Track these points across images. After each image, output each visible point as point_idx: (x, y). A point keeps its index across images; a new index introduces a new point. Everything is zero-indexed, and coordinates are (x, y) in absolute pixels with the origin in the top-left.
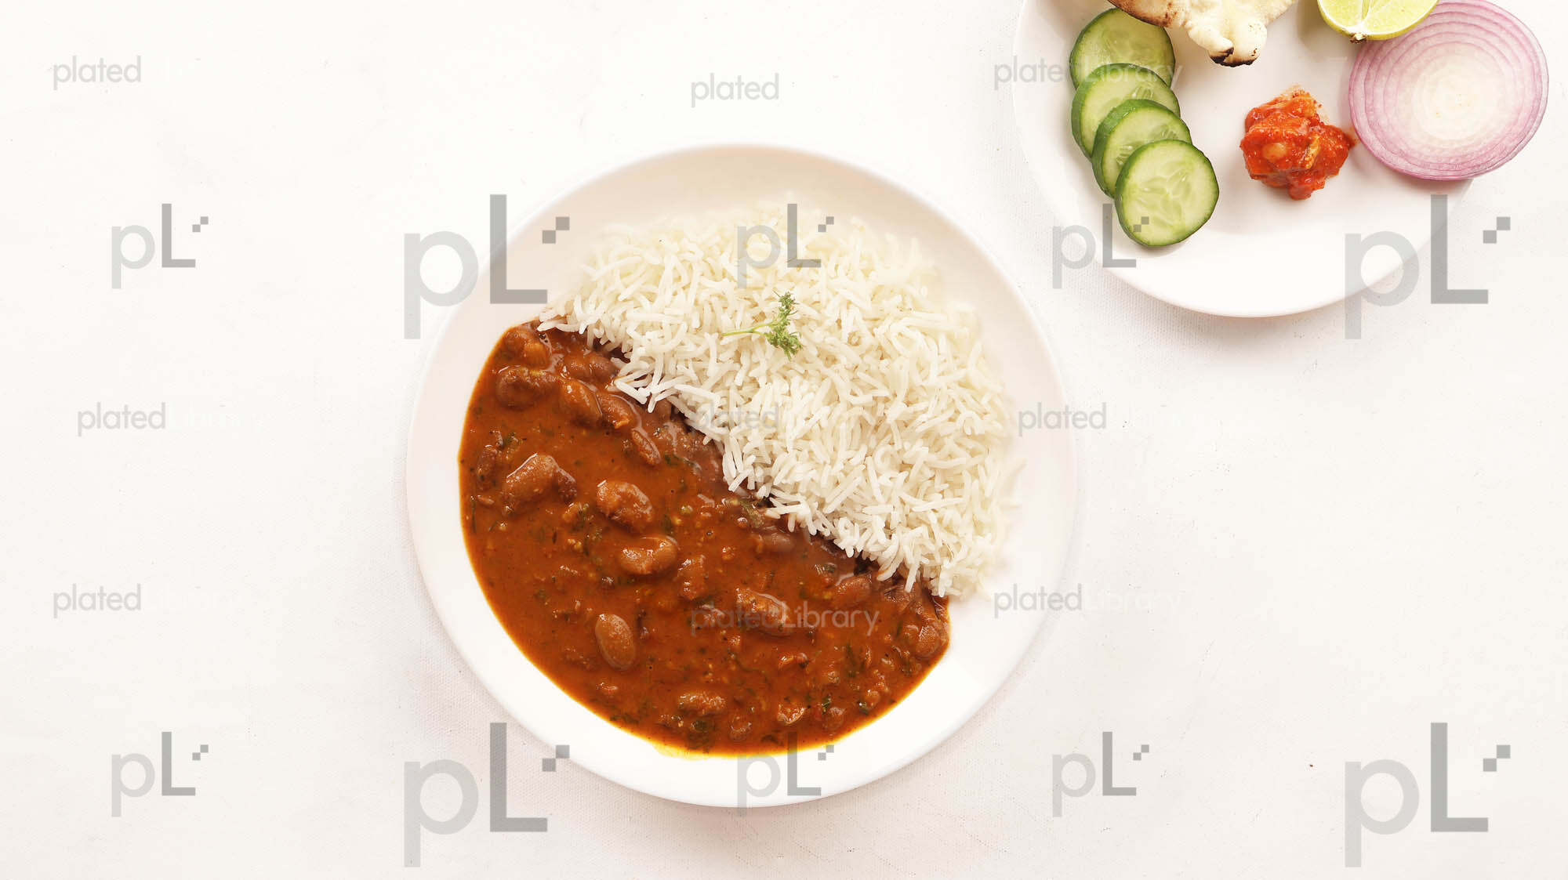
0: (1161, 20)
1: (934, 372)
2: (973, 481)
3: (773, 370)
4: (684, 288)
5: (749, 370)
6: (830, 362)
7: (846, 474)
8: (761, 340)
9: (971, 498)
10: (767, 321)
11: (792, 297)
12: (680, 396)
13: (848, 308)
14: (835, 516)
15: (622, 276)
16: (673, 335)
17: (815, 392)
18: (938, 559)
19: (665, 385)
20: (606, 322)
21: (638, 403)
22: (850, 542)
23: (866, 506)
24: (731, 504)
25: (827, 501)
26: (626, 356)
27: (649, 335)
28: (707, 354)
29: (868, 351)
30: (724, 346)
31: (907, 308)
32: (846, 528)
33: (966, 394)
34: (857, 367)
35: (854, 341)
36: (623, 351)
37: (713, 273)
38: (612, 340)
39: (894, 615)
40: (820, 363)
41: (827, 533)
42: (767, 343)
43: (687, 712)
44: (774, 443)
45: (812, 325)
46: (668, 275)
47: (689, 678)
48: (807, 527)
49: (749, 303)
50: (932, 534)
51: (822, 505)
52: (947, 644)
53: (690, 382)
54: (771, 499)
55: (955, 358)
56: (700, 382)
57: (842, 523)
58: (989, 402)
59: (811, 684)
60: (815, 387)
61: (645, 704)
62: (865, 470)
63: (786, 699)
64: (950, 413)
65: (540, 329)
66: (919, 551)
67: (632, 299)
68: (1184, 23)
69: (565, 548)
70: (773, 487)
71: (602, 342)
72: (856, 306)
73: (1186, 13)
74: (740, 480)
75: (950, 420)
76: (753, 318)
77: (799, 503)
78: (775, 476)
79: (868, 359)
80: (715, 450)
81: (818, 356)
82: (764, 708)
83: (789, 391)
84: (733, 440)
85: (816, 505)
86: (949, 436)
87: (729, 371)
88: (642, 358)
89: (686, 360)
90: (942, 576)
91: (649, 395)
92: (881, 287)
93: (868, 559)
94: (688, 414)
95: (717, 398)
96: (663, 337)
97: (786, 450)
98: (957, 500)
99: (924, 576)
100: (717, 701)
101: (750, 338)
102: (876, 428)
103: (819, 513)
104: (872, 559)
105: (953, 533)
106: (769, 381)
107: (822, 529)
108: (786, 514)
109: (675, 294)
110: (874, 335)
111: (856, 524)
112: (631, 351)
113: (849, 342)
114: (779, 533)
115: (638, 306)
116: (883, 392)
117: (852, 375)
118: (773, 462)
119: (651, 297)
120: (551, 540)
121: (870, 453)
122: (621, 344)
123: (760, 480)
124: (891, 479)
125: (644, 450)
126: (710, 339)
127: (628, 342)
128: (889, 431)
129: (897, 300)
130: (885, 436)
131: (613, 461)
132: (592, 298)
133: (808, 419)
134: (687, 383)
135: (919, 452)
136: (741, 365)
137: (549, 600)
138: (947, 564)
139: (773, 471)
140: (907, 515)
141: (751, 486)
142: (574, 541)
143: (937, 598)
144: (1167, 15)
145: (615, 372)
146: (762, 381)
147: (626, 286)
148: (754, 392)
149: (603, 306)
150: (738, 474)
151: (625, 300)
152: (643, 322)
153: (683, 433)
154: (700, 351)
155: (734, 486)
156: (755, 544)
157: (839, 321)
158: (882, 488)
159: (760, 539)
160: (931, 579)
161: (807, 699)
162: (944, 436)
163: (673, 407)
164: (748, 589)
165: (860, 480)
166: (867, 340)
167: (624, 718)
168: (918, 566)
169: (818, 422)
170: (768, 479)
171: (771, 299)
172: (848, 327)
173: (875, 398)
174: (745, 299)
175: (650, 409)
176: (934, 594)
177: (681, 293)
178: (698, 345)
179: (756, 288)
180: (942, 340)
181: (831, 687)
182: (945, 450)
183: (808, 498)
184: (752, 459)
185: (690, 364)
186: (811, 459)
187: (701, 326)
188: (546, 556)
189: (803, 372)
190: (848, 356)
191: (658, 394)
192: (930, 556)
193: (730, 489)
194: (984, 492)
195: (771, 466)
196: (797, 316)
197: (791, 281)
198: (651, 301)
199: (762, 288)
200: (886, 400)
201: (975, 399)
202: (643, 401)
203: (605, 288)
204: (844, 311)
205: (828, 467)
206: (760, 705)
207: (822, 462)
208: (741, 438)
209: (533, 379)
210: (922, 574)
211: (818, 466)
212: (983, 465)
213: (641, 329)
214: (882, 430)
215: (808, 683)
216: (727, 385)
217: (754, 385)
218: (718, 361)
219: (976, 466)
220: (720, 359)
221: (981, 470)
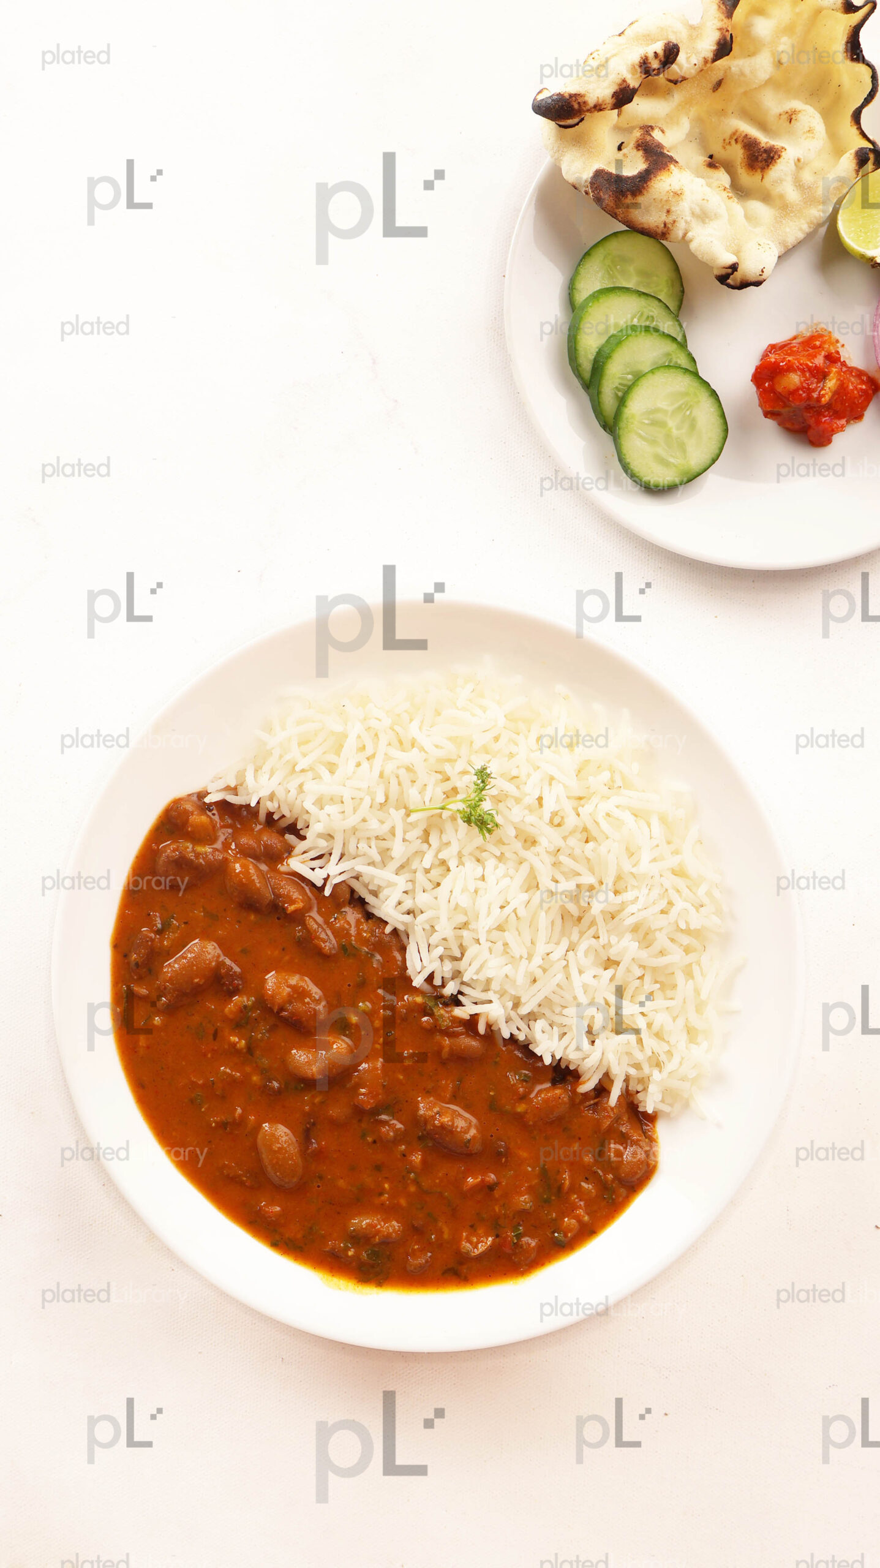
1: (645, 857)
2: (687, 981)
3: (465, 852)
4: (368, 759)
5: (439, 851)
6: (529, 844)
7: (545, 971)
8: (453, 818)
9: (684, 1001)
10: (460, 797)
11: (488, 771)
12: (360, 878)
13: (550, 784)
14: (531, 1017)
15: (299, 744)
16: (355, 810)
17: (511, 878)
18: (646, 1070)
19: (345, 865)
20: (280, 794)
21: (313, 885)
22: (547, 1047)
23: (566, 1007)
24: (415, 1003)
25: (523, 1000)
26: (302, 833)
27: (328, 809)
28: (392, 832)
29: (572, 833)
30: (411, 824)
31: (616, 786)
32: (543, 1032)
33: (680, 883)
34: (558, 850)
35: (556, 822)
36: (299, 827)
37: (401, 743)
38: (287, 814)
39: (596, 1133)
40: (518, 845)
41: (521, 1037)
42: (460, 821)
43: (359, 1239)
44: (465, 933)
45: (510, 802)
46: (351, 743)
47: (362, 1200)
48: (500, 1029)
49: (439, 776)
50: (640, 1042)
51: (516, 1005)
52: (655, 1167)
53: (372, 863)
54: (460, 997)
55: (669, 843)
56: (383, 862)
57: (539, 1025)
58: (706, 894)
59: (500, 1210)
60: (511, 872)
61: (311, 1228)
62: (566, 967)
63: (472, 1226)
64: (663, 904)
65: (207, 800)
66: (625, 1060)
67: (311, 769)
69: (226, 1047)
70: (463, 983)
71: (276, 817)
72: (560, 782)
74: (425, 974)
75: (662, 912)
76: (444, 793)
77: (490, 1002)
78: (466, 970)
79: (572, 842)
80: (398, 940)
81: (516, 838)
82: (446, 1236)
83: (483, 876)
84: (418, 929)
85: (510, 1004)
86: (660, 929)
87: (417, 852)
88: (320, 836)
89: (369, 838)
90: (652, 1088)
91: (325, 876)
92: (587, 761)
93: (567, 1067)
94: (369, 899)
95: (401, 882)
96: (343, 812)
97: (478, 941)
98: (669, 1003)
99: (630, 1088)
100: (393, 1227)
101: (440, 816)
102: (580, 919)
103: (513, 1014)
104: (572, 1068)
105: (663, 1040)
106: (461, 863)
107: (515, 1032)
108: (476, 1014)
109: (358, 765)
110: (578, 815)
111: (554, 1027)
112: (308, 827)
113: (551, 821)
114: (468, 1035)
115: (317, 777)
116: (588, 879)
117: (553, 859)
118: (463, 955)
119: (332, 768)
120: (211, 1037)
121: (572, 948)
122: (297, 819)
123: (448, 975)
124: (594, 977)
125: (319, 938)
126: (396, 816)
127: (305, 817)
128: (593, 923)
129: (605, 776)
130: (589, 928)
131: (283, 950)
132: (266, 768)
133: (502, 907)
134: (369, 864)
135: (627, 947)
136: (430, 845)
137: (206, 1106)
138: (656, 1076)
139: (462, 965)
141: (437, 982)
142: (237, 1039)
143: (645, 1114)
145: (289, 850)
146: (452, 864)
147: (304, 755)
148: (443, 876)
149: (278, 776)
150: (423, 967)
151: (303, 771)
152: (322, 795)
153: (362, 920)
154: (386, 827)
155: (418, 981)
156: (441, 1048)
157: (540, 799)
158: (585, 988)
159: (447, 1041)
160: (638, 1092)
161: (495, 1226)
162: (656, 930)
163: (352, 891)
164: (432, 1099)
165: (560, 977)
166: (571, 821)
167: (286, 1243)
168: (623, 1077)
169: (515, 911)
170: (457, 974)
171: (465, 773)
172: (550, 805)
173: (578, 886)
174: (436, 772)
175: (327, 892)
176: (640, 1109)
177: (365, 765)
178: (382, 822)
179: (449, 760)
180: (655, 822)
181: (523, 1213)
182: (656, 947)
183: (501, 996)
184: (440, 951)
185: (373, 843)
186: (506, 952)
187: (386, 801)
188: (205, 1055)
189: (498, 854)
190: (549, 838)
192: (637, 1066)
193: (414, 984)
194: (699, 994)
195: (461, 959)
196: (494, 792)
197: (487, 753)
198: (332, 772)
199: (456, 760)
200: (591, 888)
201: (690, 890)
202: (319, 884)
203: (281, 757)
204: (546, 788)
205: (524, 962)
206: (443, 1233)
207: (518, 956)
208: (427, 927)
209: (198, 855)
210: (627, 1086)
211: (514, 961)
212: (699, 964)
213: (320, 803)
214: (586, 921)
215: (497, 1209)
216: (413, 867)
217: (444, 868)
218: (404, 840)
219: (690, 965)
220: (407, 838)
221: (696, 969)
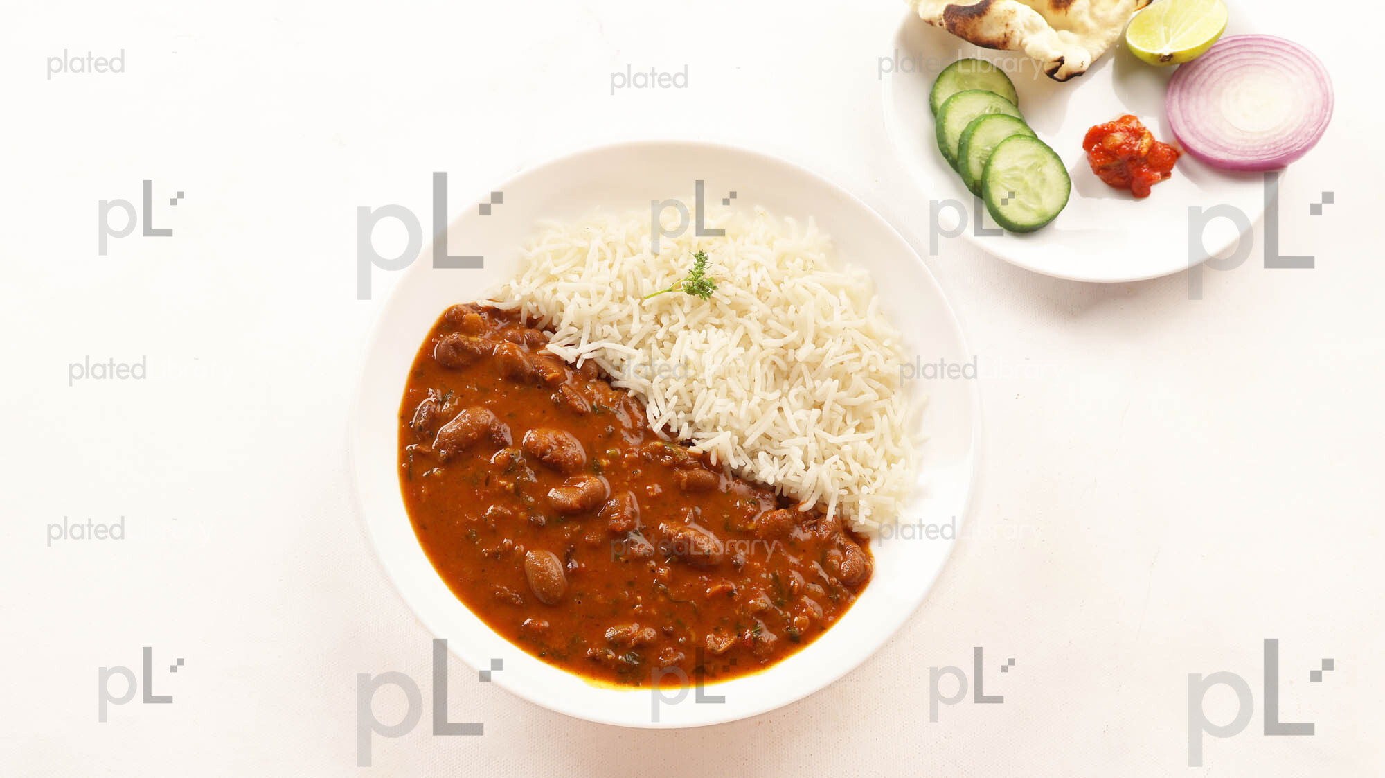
0: (1001, 41)
1: (837, 314)
2: (881, 417)
4: (608, 264)
5: (668, 327)
6: (741, 313)
7: (762, 411)
8: (680, 294)
9: (882, 434)
12: (606, 358)
13: (755, 268)
14: (754, 451)
15: (552, 258)
16: (599, 301)
17: (729, 339)
18: (855, 490)
19: (593, 345)
20: (538, 295)
21: (568, 363)
22: (768, 473)
23: (783, 441)
24: (656, 446)
25: (746, 435)
26: (555, 327)
27: (578, 300)
28: (630, 316)
29: (776, 303)
30: (645, 308)
31: (808, 269)
32: (765, 464)
33: (867, 340)
34: (767, 318)
36: (553, 323)
37: (634, 253)
38: (544, 314)
39: (818, 545)
40: (733, 315)
41: (747, 469)
42: (685, 294)
43: (619, 644)
44: (694, 384)
45: (725, 281)
46: (593, 255)
47: (619, 612)
48: (728, 461)
49: (667, 271)
50: (848, 468)
51: (741, 440)
52: (871, 571)
53: (615, 342)
54: (693, 439)
55: (855, 308)
56: (624, 341)
57: (761, 459)
58: (890, 348)
59: (739, 615)
60: (729, 334)
61: (573, 640)
62: (780, 409)
63: (715, 628)
64: (855, 354)
65: (479, 306)
66: (837, 484)
67: (563, 275)
68: (1021, 42)
69: (497, 489)
70: (695, 429)
71: (535, 318)
72: (763, 266)
73: (1021, 32)
74: (663, 423)
75: (855, 359)
78: (696, 418)
79: (777, 310)
80: (640, 401)
81: (731, 308)
82: (694, 639)
83: (706, 339)
84: (655, 389)
85: (736, 439)
86: (855, 373)
87: (651, 331)
88: (570, 326)
89: (611, 323)
90: (861, 509)
91: (577, 356)
92: (784, 253)
93: (788, 492)
95: (640, 355)
96: (590, 302)
97: (705, 389)
98: (869, 433)
99: (844, 513)
100: (649, 633)
101: (669, 299)
102: (789, 372)
103: (739, 448)
104: (792, 492)
105: (868, 466)
106: (687, 333)
107: (742, 465)
108: (707, 451)
109: (601, 269)
110: (781, 290)
111: (774, 458)
112: (560, 321)
113: (758, 296)
114: (702, 468)
115: (567, 279)
116: (792, 336)
117: (763, 324)
118: (693, 405)
120: (484, 484)
121: (784, 395)
122: (552, 317)
123: (682, 423)
124: (805, 415)
125: (573, 401)
126: (633, 303)
127: (559, 314)
128: (800, 375)
129: (799, 261)
130: (797, 379)
131: (544, 412)
132: (527, 276)
133: (724, 359)
134: (613, 343)
135: (828, 388)
136: (661, 325)
137: (480, 541)
138: (864, 496)
139: (694, 413)
141: (673, 429)
142: (505, 482)
143: (858, 534)
144: (1005, 35)
145: (547, 341)
146: (680, 334)
147: (557, 266)
148: (674, 346)
149: (536, 283)
150: (661, 417)
151: (555, 277)
152: (572, 291)
153: (609, 390)
154: (625, 313)
155: (657, 428)
156: (680, 478)
157: (748, 279)
158: (799, 422)
159: (685, 475)
160: (850, 515)
161: (737, 628)
162: (852, 373)
163: (599, 367)
164: (675, 522)
165: (776, 415)
166: (774, 294)
167: (552, 654)
168: (836, 499)
169: (734, 361)
170: (689, 422)
172: (756, 283)
173: (785, 345)
174: (664, 269)
175: (579, 366)
176: (854, 530)
177: (606, 270)
178: (621, 309)
180: (842, 294)
181: (762, 614)
182: (854, 388)
183: (727, 432)
184: (674, 403)
185: (615, 326)
186: (729, 395)
187: (624, 292)
188: (479, 498)
189: (718, 323)
190: (758, 307)
191: (585, 354)
192: (847, 490)
193: (653, 431)
194: (893, 428)
195: (692, 409)
196: (711, 269)
198: (579, 277)
200: (796, 345)
201: (877, 343)
202: (571, 361)
203: (538, 267)
204: (752, 272)
205: (745, 402)
206: (690, 636)
207: (739, 397)
208: (662, 386)
209: (471, 343)
210: (841, 509)
211: (736, 401)
212: (891, 405)
213: (570, 296)
214: (794, 374)
215: (737, 612)
216: (649, 343)
217: (673, 339)
218: (641, 322)
220: (642, 320)
221: (889, 409)
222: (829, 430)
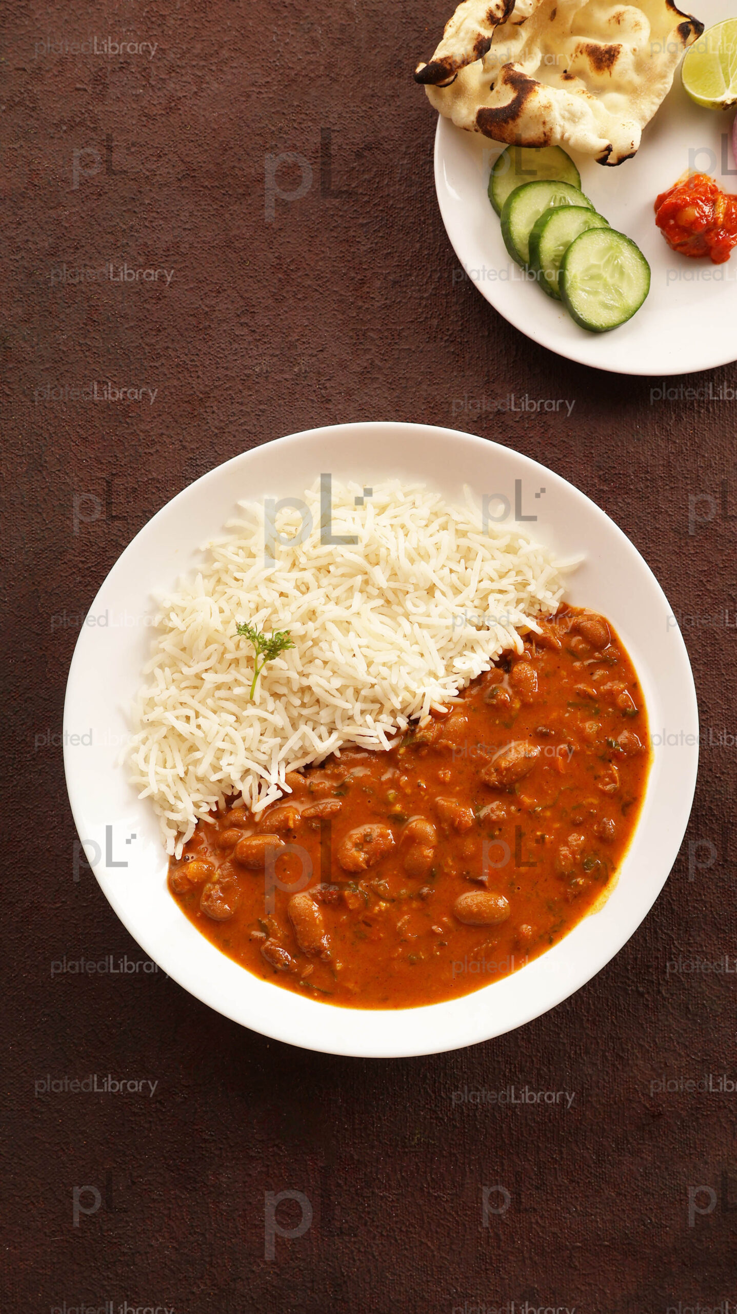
3: (300, 669)
4: (197, 717)
5: (291, 690)
6: (313, 617)
7: (417, 643)
9: (483, 546)
10: (254, 655)
11: (243, 624)
12: (289, 761)
13: (273, 582)
14: (449, 667)
15: (165, 767)
16: (234, 743)
17: (334, 640)
18: (523, 595)
19: (274, 771)
20: (198, 799)
21: (280, 799)
22: (478, 665)
23: (452, 637)
24: (404, 754)
25: (433, 668)
26: (236, 793)
27: (223, 763)
28: (262, 720)
29: (317, 580)
30: (261, 703)
32: (465, 664)
33: (390, 512)
34: (327, 596)
35: (305, 589)
36: (230, 794)
37: (195, 687)
38: (216, 799)
40: (311, 625)
41: (462, 683)
42: (273, 662)
43: (572, 870)
44: (363, 693)
45: (274, 618)
46: (182, 727)
48: (449, 696)
49: (233, 666)
50: (501, 592)
51: (435, 675)
52: (602, 618)
53: (281, 747)
54: (412, 718)
56: (284, 738)
57: (458, 663)
58: (405, 498)
59: (591, 751)
60: (329, 638)
61: (549, 907)
62: (420, 625)
63: (596, 778)
64: (401, 533)
65: (178, 857)
66: (512, 609)
67: (187, 765)
69: (380, 919)
70: (402, 711)
71: (215, 809)
72: (274, 574)
74: (384, 738)
75: (407, 535)
76: (247, 667)
77: (424, 695)
78: (393, 704)
80: (350, 749)
81: (304, 623)
82: (596, 800)
83: (324, 661)
84: (347, 730)
85: (432, 680)
86: (419, 540)
87: (286, 708)
88: (242, 778)
89: (260, 741)
90: (540, 596)
91: (276, 787)
93: (500, 656)
94: (308, 760)
95: (304, 729)
96: (231, 753)
97: (373, 686)
98: (479, 558)
99: (535, 614)
100: (573, 839)
101: (265, 678)
102: (388, 602)
103: (442, 681)
104: (501, 652)
105: (506, 573)
106: (306, 676)
107: (456, 685)
108: (430, 711)
109: (199, 727)
110: (305, 569)
111: (464, 653)
112: (233, 787)
113: (303, 593)
114: (445, 722)
115: (197, 762)
116: (359, 581)
117: (333, 603)
118: (379, 702)
119: (192, 749)
120: (368, 928)
122: (223, 793)
123: (391, 720)
124: (436, 607)
125: (322, 811)
126: (251, 711)
127: (223, 785)
128: (395, 591)
130: (397, 596)
131: (319, 843)
132: (172, 801)
134: (280, 749)
135: (423, 573)
136: (284, 695)
138: (532, 590)
139: (388, 706)
140: (476, 607)
141: (393, 731)
143: (560, 611)
145: (246, 808)
146: (305, 682)
147: (174, 767)
148: (313, 693)
149: (183, 793)
150: (377, 737)
151: (186, 773)
152: (211, 764)
153: (322, 772)
154: (257, 724)
155: (388, 746)
156: (445, 746)
157: (281, 594)
158: (441, 616)
159: (442, 740)
160: (540, 610)
161: (603, 758)
162: (418, 545)
163: (297, 771)
164: (483, 769)
165: (425, 633)
166: (308, 576)
167: (554, 933)
168: (524, 616)
169: (360, 647)
170: (393, 713)
171: (238, 647)
172: (289, 588)
173: (361, 591)
174: (228, 667)
176: (554, 612)
177: (201, 721)
178: (251, 726)
179: (223, 654)
181: (601, 731)
182: (432, 550)
183: (423, 684)
184: (369, 719)
185: (264, 738)
186: (390, 667)
187: (234, 715)
189: (312, 643)
190: (314, 599)
191: (279, 779)
192: (519, 601)
193: (388, 750)
195: (383, 705)
196: (260, 627)
197: (229, 622)
198: (197, 750)
199: (225, 648)
200: (366, 582)
202: (279, 794)
203: (168, 786)
204: (274, 586)
205: (403, 655)
206: (592, 803)
207: (396, 659)
208: (347, 722)
209: (218, 882)
210: (533, 616)
211: (400, 662)
212: (457, 523)
213: (216, 768)
214: (391, 597)
215: (589, 753)
216: (296, 714)
217: (307, 691)
218: (272, 713)
219: (457, 530)
220: (270, 711)
221: (461, 527)
222: (457, 591)
